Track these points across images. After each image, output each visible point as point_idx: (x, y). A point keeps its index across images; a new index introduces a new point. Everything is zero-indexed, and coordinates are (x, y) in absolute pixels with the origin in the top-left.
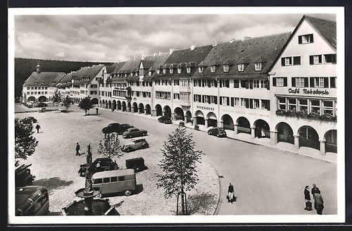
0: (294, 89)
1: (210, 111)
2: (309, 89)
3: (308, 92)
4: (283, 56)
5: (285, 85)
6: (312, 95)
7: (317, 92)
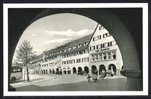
0: (97, 50)
1: (68, 67)
2: (102, 49)
3: (102, 50)
4: (93, 37)
5: (94, 49)
6: (104, 51)
7: (105, 49)
